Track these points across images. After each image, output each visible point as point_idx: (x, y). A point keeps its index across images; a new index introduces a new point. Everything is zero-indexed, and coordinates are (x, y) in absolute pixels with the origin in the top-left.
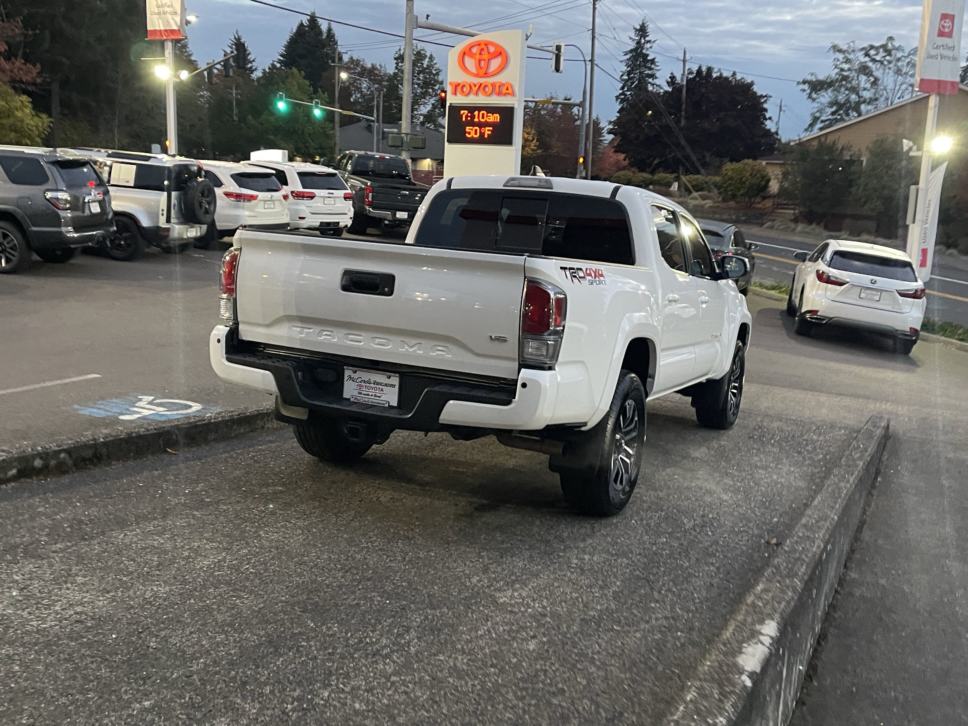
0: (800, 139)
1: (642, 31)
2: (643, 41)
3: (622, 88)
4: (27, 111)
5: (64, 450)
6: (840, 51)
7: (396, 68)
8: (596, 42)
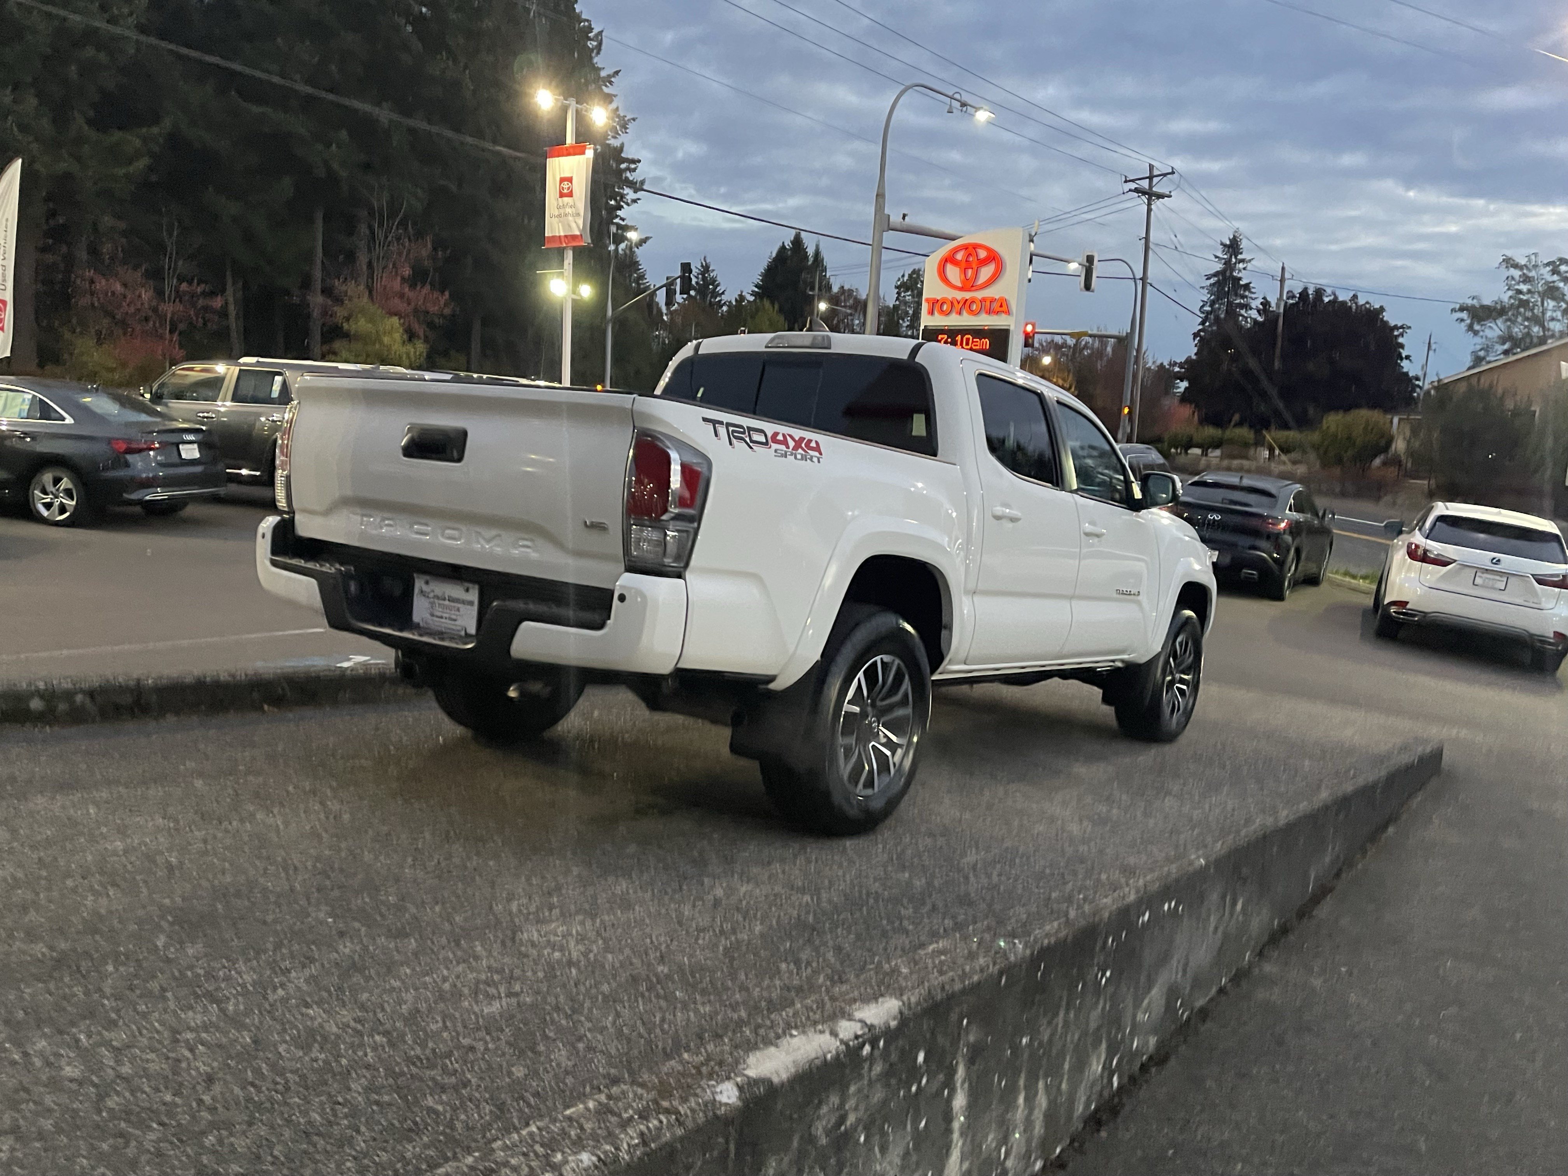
0: (1439, 381)
1: (1233, 247)
2: (1234, 260)
3: (1203, 323)
4: (397, 336)
5: (82, 691)
6: (1516, 266)
7: (897, 299)
8: (1151, 253)
